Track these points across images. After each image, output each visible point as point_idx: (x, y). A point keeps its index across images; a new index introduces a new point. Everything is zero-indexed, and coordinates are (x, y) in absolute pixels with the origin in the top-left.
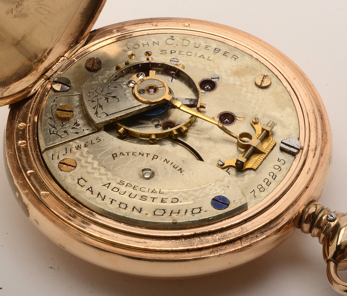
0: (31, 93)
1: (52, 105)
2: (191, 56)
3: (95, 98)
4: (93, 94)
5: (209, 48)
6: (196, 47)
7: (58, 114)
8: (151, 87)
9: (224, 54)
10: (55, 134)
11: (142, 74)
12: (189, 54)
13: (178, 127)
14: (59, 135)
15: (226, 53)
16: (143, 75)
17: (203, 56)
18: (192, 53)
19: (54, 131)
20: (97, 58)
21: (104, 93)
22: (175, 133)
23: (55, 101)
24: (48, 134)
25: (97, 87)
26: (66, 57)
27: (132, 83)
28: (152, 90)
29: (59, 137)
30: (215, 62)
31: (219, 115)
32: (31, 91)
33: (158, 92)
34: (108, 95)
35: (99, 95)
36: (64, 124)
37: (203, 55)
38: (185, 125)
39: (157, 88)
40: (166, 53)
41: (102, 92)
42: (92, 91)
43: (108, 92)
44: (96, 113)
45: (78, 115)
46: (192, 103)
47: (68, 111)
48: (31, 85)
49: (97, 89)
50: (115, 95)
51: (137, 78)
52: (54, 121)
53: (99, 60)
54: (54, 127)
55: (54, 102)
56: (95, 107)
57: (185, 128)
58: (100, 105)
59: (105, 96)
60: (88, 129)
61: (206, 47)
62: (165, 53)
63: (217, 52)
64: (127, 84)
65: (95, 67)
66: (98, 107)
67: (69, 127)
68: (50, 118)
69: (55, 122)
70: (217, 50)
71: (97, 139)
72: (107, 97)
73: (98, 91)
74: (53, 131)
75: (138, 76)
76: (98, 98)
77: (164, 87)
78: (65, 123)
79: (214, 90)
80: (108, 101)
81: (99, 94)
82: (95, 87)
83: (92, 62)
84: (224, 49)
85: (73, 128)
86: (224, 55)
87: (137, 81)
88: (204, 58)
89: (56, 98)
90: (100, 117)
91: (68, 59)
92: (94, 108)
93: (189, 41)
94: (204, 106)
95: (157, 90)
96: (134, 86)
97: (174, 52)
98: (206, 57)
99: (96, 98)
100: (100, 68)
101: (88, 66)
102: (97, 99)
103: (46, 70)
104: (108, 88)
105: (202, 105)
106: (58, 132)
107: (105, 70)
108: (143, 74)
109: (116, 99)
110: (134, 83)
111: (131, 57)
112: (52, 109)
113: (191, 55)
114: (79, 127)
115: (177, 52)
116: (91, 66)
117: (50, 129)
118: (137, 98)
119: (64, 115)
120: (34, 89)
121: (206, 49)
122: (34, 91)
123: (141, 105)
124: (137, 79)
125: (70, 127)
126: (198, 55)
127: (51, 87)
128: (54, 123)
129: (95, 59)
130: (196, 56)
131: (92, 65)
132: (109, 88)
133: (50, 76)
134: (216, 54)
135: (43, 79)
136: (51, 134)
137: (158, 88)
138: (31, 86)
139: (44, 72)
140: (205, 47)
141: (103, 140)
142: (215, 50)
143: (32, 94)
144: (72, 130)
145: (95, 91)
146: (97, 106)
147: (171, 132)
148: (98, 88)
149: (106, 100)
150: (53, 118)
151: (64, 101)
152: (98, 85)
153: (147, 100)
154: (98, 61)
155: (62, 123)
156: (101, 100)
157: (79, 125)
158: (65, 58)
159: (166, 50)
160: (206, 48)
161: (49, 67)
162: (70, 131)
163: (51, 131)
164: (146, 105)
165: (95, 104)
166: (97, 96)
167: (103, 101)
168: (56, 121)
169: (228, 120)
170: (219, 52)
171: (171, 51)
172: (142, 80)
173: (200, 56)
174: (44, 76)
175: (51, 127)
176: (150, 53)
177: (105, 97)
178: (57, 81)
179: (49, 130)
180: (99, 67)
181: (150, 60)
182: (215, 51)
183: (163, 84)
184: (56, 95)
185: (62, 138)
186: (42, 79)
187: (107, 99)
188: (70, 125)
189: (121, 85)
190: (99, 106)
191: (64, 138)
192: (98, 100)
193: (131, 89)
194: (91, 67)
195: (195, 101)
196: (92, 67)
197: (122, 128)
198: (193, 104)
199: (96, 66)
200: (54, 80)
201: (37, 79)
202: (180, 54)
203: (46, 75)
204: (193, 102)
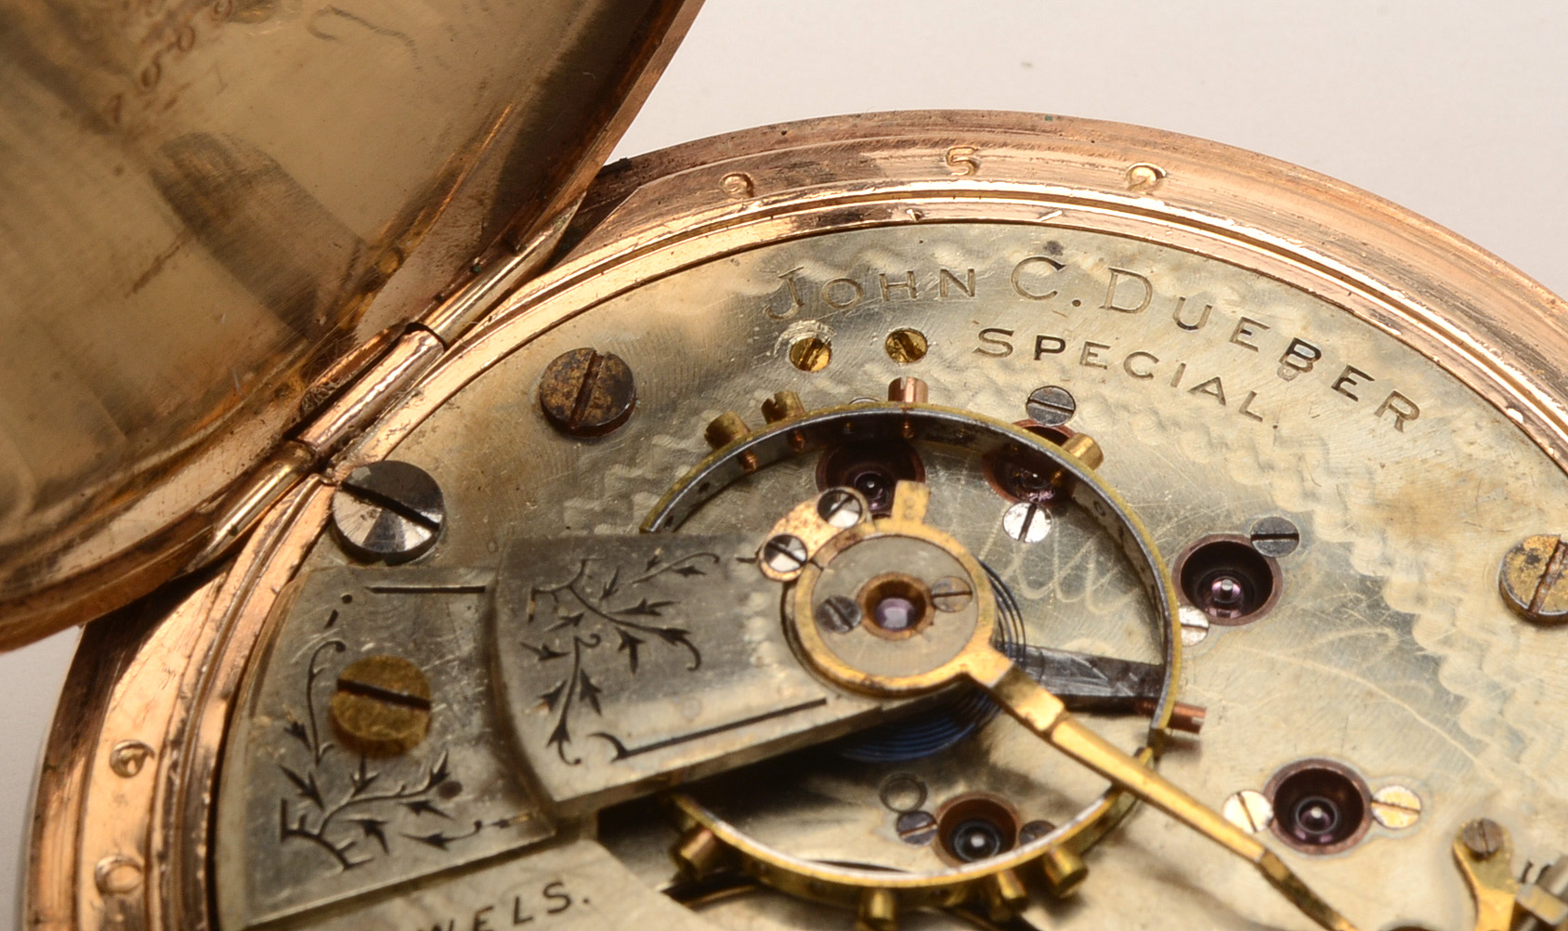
0: (209, 548)
1: (314, 645)
2: (1147, 382)
3: (561, 632)
4: (556, 609)
5: (1257, 338)
6: (1180, 325)
7: (342, 713)
8: (893, 589)
9: (1342, 380)
10: (307, 835)
11: (850, 498)
12: (1140, 365)
13: (1027, 852)
14: (330, 847)
15: (1352, 376)
16: (854, 502)
17: (1220, 386)
18: (1156, 360)
19: (310, 819)
20: (610, 357)
21: (617, 605)
22: (1009, 891)
23: (338, 621)
24: (273, 836)
25: (584, 563)
26: (437, 332)
27: (790, 555)
28: (897, 611)
29: (333, 859)
30: (1285, 429)
31: (1275, 777)
32: (212, 538)
33: (932, 624)
34: (643, 620)
35: (588, 613)
36: (372, 780)
37: (1217, 380)
38: (1071, 845)
39: (927, 600)
40: (1010, 348)
41: (608, 594)
42: (554, 586)
43: (644, 603)
44: (561, 735)
45: (457, 726)
46: (1125, 691)
47: (398, 700)
48: (214, 498)
49: (581, 574)
50: (679, 623)
51: (821, 521)
52: (317, 748)
53: (621, 368)
54: (311, 792)
55: (330, 624)
56: (558, 691)
57: (1066, 865)
58: (585, 680)
59: (622, 623)
60: (503, 824)
61: (1243, 329)
62: (1005, 349)
63: (1303, 364)
64: (757, 553)
65: (595, 415)
66: (576, 698)
67: (399, 796)
68: (297, 731)
69: (318, 761)
70: (1299, 355)
71: (553, 891)
72: (632, 632)
73: (583, 588)
74: (303, 820)
75: (825, 512)
76: (585, 634)
77: (970, 593)
78: (375, 769)
79: (1262, 613)
80: (634, 656)
81: (591, 608)
82: (573, 562)
83: (581, 380)
84: (1344, 347)
85: (419, 808)
86: (1337, 387)
87: (816, 543)
88: (1223, 401)
89: (347, 599)
90: (578, 762)
91: (446, 347)
92: (551, 700)
93: (1146, 280)
94: (1195, 720)
95: (929, 610)
96: (794, 570)
97: (1057, 345)
98: (1235, 397)
99: (571, 632)
100: (623, 419)
101: (555, 401)
102: (577, 640)
103: (312, 408)
104: (648, 569)
105: (1184, 712)
106: (331, 826)
107: (649, 433)
108: (858, 501)
109: (686, 647)
110: (800, 555)
111: (806, 357)
112: (315, 671)
113: (1150, 376)
114: (458, 805)
115: (1073, 349)
116: (570, 403)
117: (284, 804)
118: (803, 657)
119: (375, 722)
120: (228, 527)
121: (1243, 344)
122: (229, 537)
123: (823, 702)
124: (819, 527)
125: (404, 801)
126: (1190, 379)
127: (325, 516)
128: (312, 767)
129: (602, 357)
130: (1175, 383)
131: (578, 400)
132: (653, 571)
133: (332, 446)
134: (1292, 378)
135: (286, 469)
136: (287, 833)
137: (937, 600)
138: (215, 504)
139: (298, 420)
140: (1234, 327)
141: (586, 901)
142: (1290, 351)
143: (212, 557)
144: (412, 817)
145: (570, 587)
146: (566, 691)
147: (988, 882)
148: (587, 571)
149: (627, 651)
150: (309, 733)
151: (388, 628)
152: (590, 550)
153: (858, 677)
154: (613, 377)
155: (363, 770)
156: (598, 650)
157: (452, 790)
158: (432, 341)
159: (1010, 333)
160: (1241, 337)
161: (332, 384)
162: (401, 822)
163: (289, 819)
164: (855, 704)
165: (560, 672)
166: (576, 621)
167: (604, 658)
168: (325, 750)
169: (1325, 808)
170: (1310, 367)
171: (1040, 339)
172: (849, 540)
173: (1200, 388)
174: (295, 448)
175: (291, 791)
176: (916, 341)
177: (624, 635)
178: (365, 486)
179: (278, 809)
180: (614, 410)
181: (909, 398)
182: (1292, 359)
183: (965, 576)
184: (345, 583)
185: (348, 866)
186: (281, 467)
187: (631, 643)
188: (404, 788)
189: (723, 559)
190: (578, 689)
191: (358, 871)
192: (582, 647)
193: (779, 589)
194: (568, 413)
195: (1143, 681)
196: (574, 412)
197: (703, 839)
198: (1128, 698)
199: (597, 406)
200: (351, 482)
201: (253, 463)
202: (1088, 364)
203: (308, 445)
204: (1131, 687)
